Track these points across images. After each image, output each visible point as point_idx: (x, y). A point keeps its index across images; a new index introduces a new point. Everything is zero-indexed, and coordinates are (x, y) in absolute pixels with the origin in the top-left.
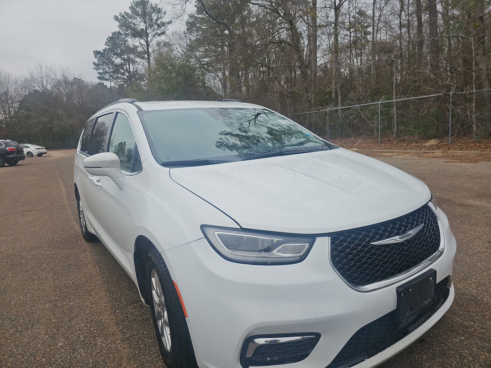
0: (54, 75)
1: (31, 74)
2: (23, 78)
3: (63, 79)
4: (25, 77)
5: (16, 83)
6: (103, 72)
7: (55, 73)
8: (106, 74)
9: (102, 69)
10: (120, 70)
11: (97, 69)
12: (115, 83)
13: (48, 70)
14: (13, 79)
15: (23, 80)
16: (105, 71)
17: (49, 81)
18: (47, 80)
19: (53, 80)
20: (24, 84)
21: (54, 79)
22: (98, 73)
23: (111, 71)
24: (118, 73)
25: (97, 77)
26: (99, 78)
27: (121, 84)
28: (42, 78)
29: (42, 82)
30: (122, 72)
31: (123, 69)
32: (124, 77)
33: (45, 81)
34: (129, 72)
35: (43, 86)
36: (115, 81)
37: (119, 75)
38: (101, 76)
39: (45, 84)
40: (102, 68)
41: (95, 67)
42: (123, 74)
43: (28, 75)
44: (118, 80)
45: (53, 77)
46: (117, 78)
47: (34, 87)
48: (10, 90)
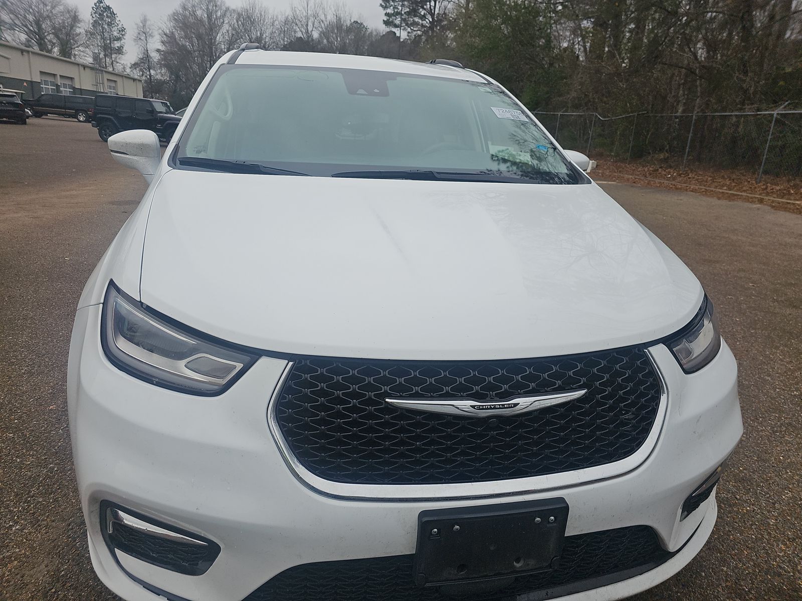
0: (324, 15)
1: (293, 10)
2: (284, 16)
3: (335, 21)
4: (286, 15)
5: (273, 25)
6: (393, 12)
7: (326, 10)
8: (397, 17)
9: (392, 8)
10: (419, 9)
11: (385, 8)
12: (409, 32)
13: (317, 5)
14: (270, 18)
15: (283, 20)
16: (396, 11)
17: (316, 24)
18: (314, 23)
19: (321, 23)
20: (283, 27)
21: (323, 22)
22: (385, 14)
23: (406, 11)
24: (415, 16)
25: (384, 20)
26: (386, 23)
27: (419, 35)
28: (308, 19)
29: (307, 25)
30: (422, 14)
31: (425, 9)
32: (424, 22)
33: (310, 24)
34: (432, 15)
35: (307, 32)
36: (409, 30)
37: (416, 19)
38: (389, 19)
39: (310, 29)
40: (392, 5)
41: (383, 4)
42: (423, 17)
43: (289, 13)
44: (413, 28)
45: (323, 17)
46: (415, 24)
47: (295, 32)
48: (264, 36)
